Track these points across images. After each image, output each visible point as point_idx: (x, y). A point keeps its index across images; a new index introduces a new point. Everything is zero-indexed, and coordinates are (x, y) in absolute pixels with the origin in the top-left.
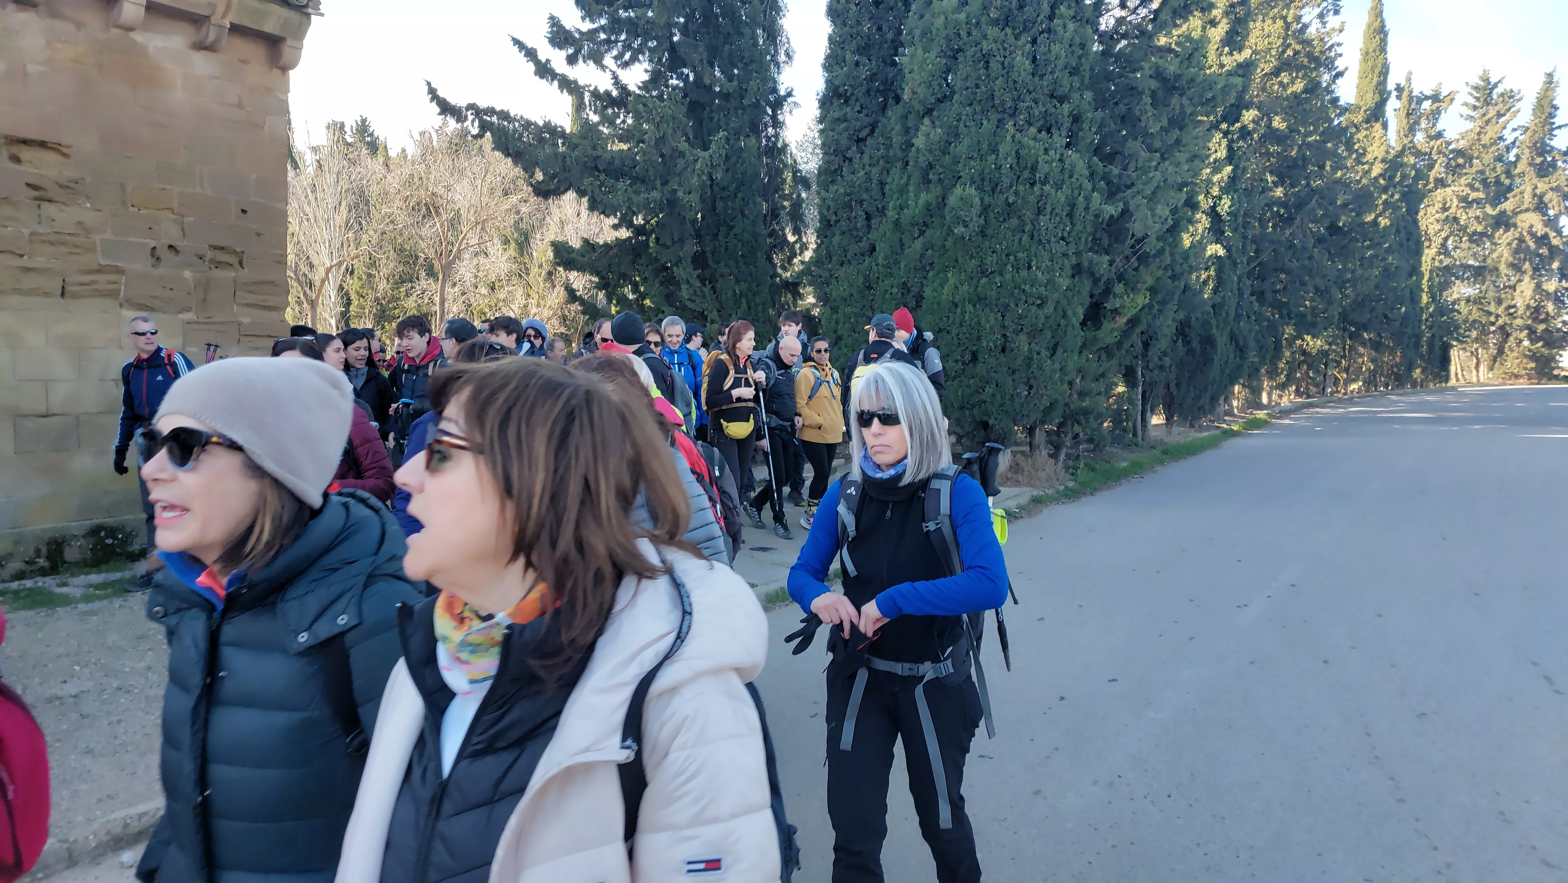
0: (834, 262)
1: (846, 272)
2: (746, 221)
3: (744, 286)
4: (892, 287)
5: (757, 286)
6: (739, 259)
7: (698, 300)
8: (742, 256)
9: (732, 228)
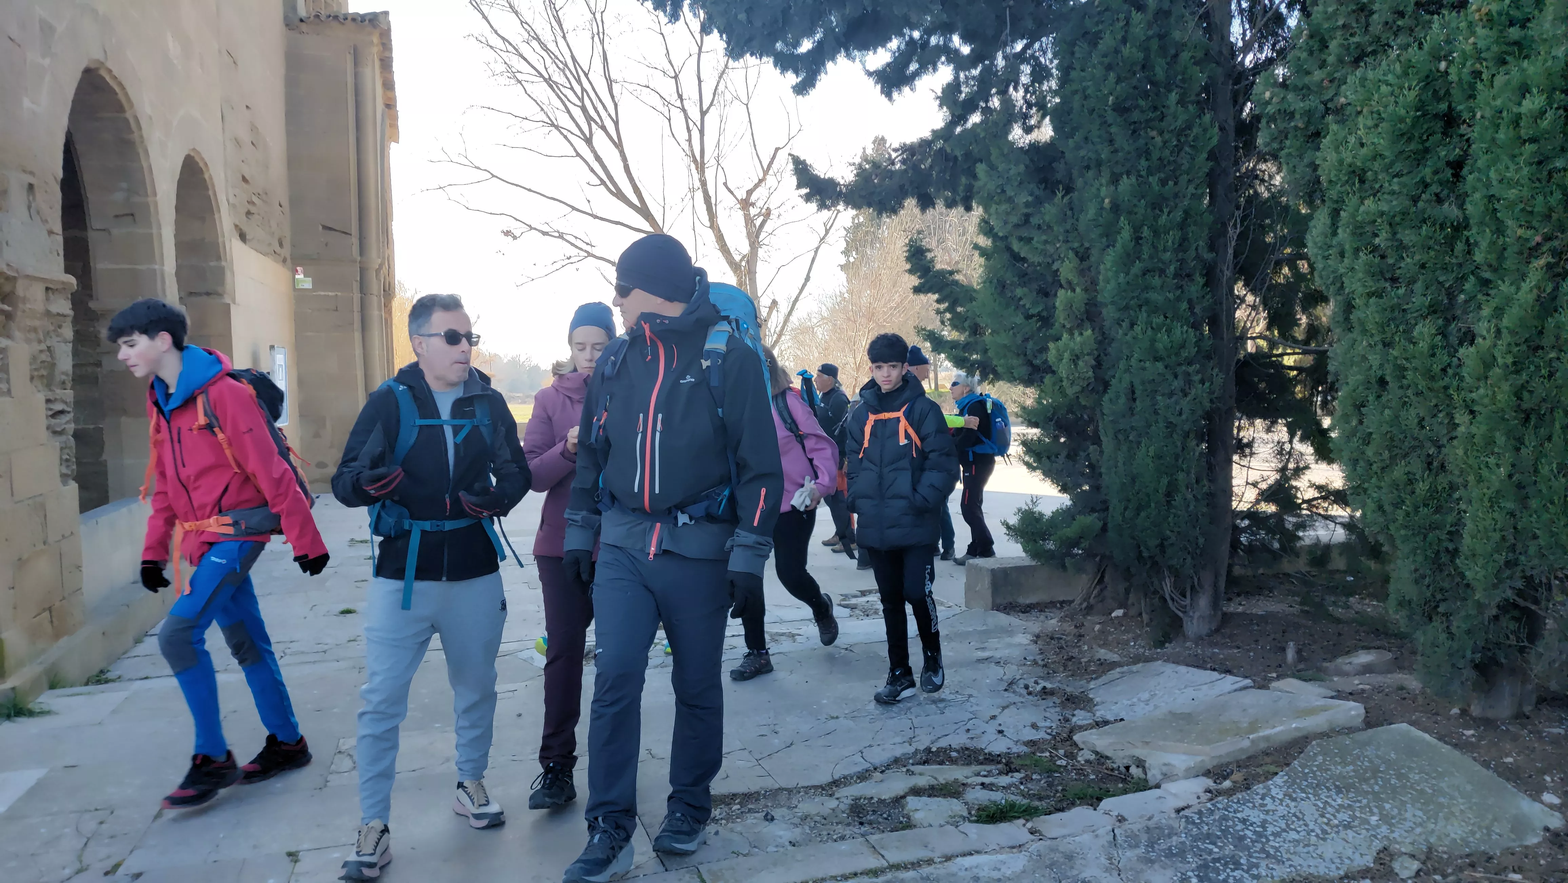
0: (1331, 59)
1: (1363, 80)
2: (1136, 16)
3: (1126, 183)
4: (1524, 90)
5: (1163, 183)
6: (1110, 116)
7: (1038, 238)
8: (1121, 109)
9: (1094, 39)
